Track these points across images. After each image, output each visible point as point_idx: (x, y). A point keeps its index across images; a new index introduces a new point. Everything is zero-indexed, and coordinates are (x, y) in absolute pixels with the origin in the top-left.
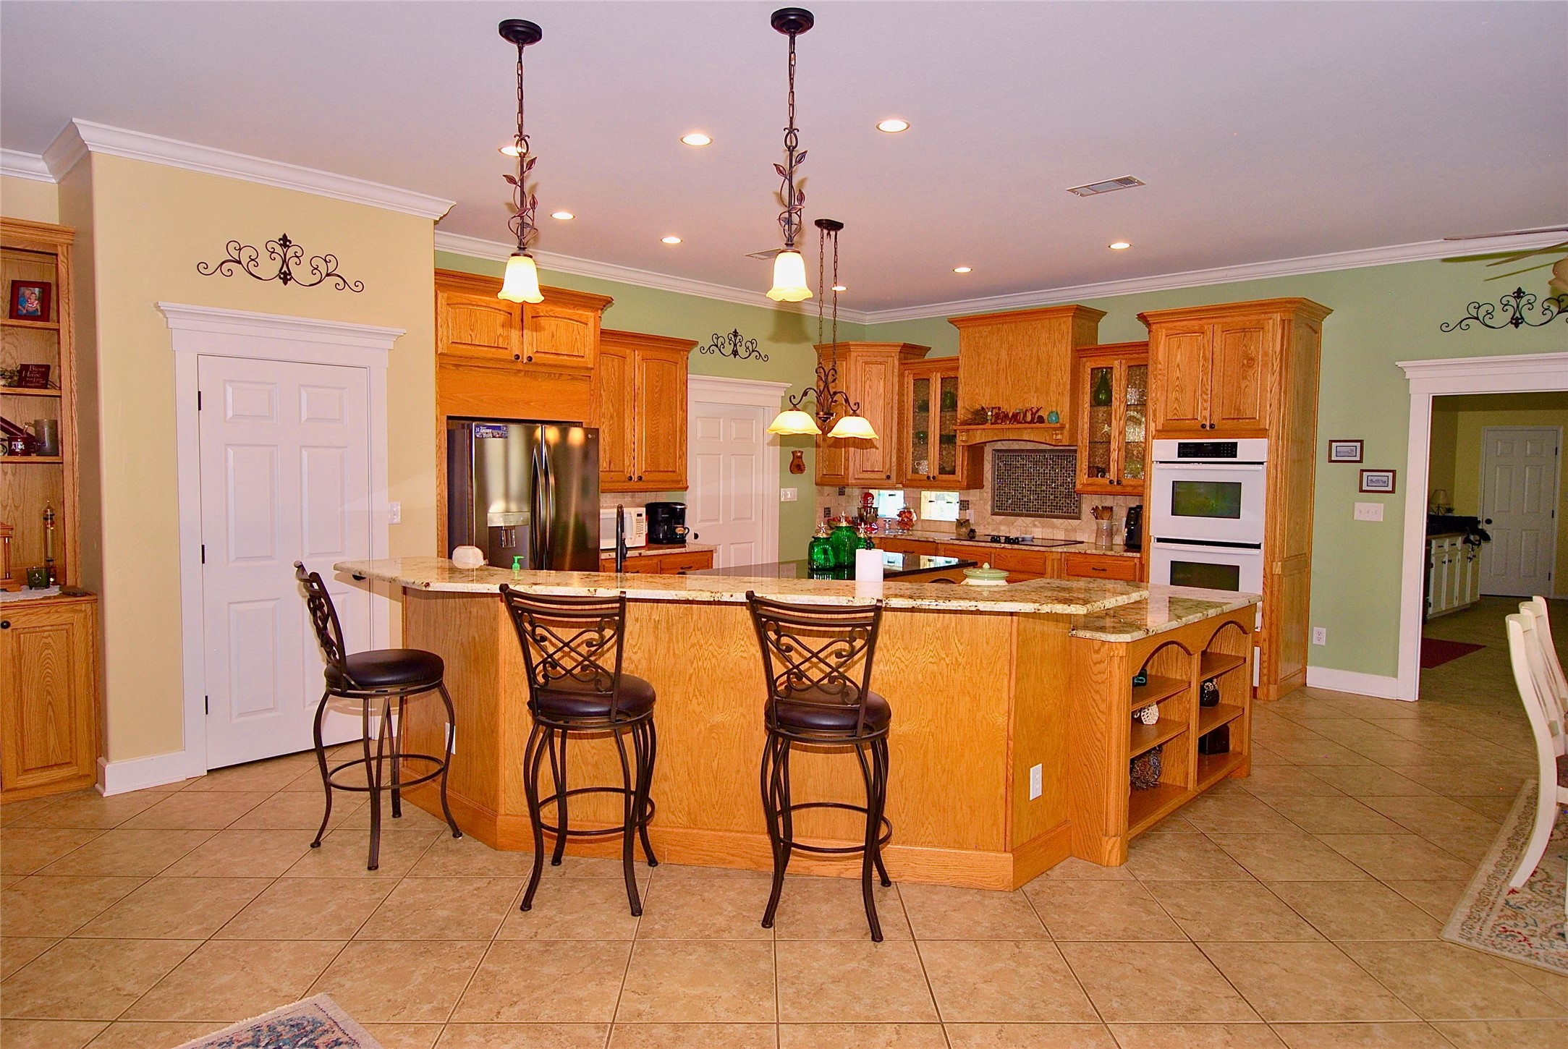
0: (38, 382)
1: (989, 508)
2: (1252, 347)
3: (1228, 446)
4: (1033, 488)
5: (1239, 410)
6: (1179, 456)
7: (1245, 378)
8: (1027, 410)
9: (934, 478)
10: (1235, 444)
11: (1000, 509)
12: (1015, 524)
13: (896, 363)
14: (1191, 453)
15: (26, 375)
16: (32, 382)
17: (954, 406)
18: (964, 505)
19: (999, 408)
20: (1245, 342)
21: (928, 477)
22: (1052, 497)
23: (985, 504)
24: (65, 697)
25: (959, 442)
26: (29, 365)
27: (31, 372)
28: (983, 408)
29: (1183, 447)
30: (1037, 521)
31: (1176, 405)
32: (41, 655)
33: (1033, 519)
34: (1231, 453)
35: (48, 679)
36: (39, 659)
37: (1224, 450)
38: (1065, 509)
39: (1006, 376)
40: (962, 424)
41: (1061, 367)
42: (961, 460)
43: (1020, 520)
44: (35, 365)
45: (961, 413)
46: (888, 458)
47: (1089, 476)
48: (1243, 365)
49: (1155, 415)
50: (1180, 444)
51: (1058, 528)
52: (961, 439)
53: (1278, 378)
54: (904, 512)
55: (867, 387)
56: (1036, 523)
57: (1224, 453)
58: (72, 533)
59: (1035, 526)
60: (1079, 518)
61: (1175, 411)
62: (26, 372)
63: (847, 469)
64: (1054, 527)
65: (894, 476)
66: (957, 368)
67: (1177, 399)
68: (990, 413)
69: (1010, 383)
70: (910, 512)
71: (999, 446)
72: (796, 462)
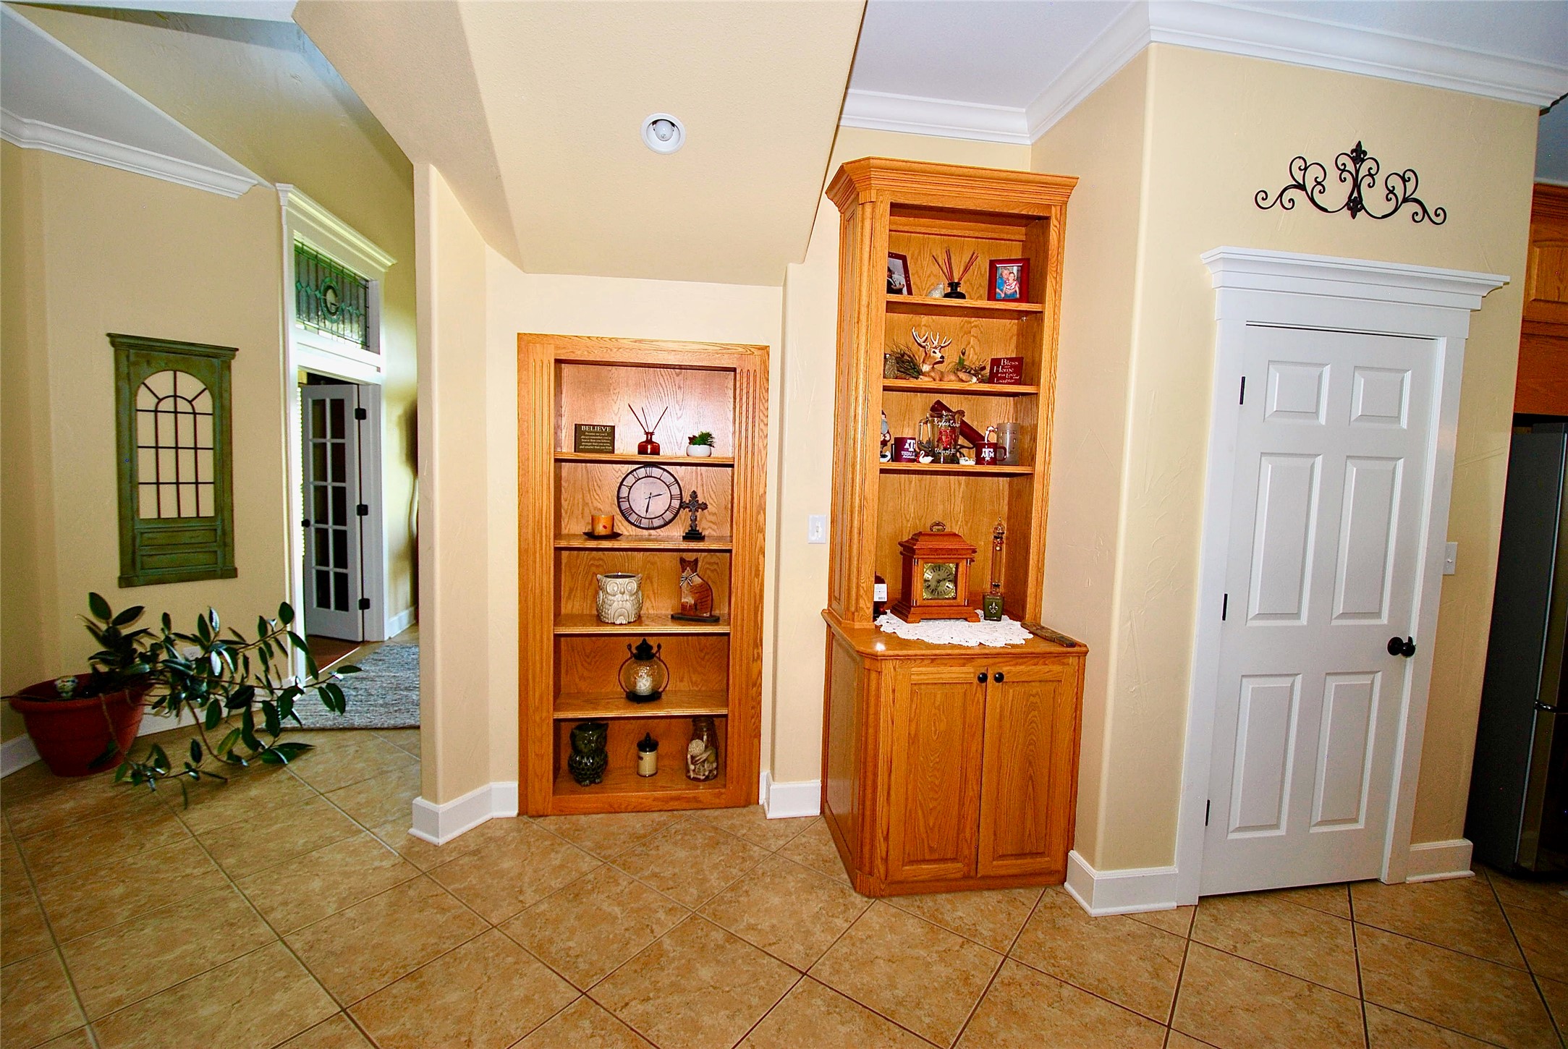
0: (1011, 378)
15: (997, 371)
16: (1004, 378)
24: (1045, 771)
26: (1000, 359)
27: (1003, 367)
32: (1027, 717)
35: (1031, 747)
36: (1025, 721)
44: (1007, 359)
58: (1036, 559)
62: (998, 367)
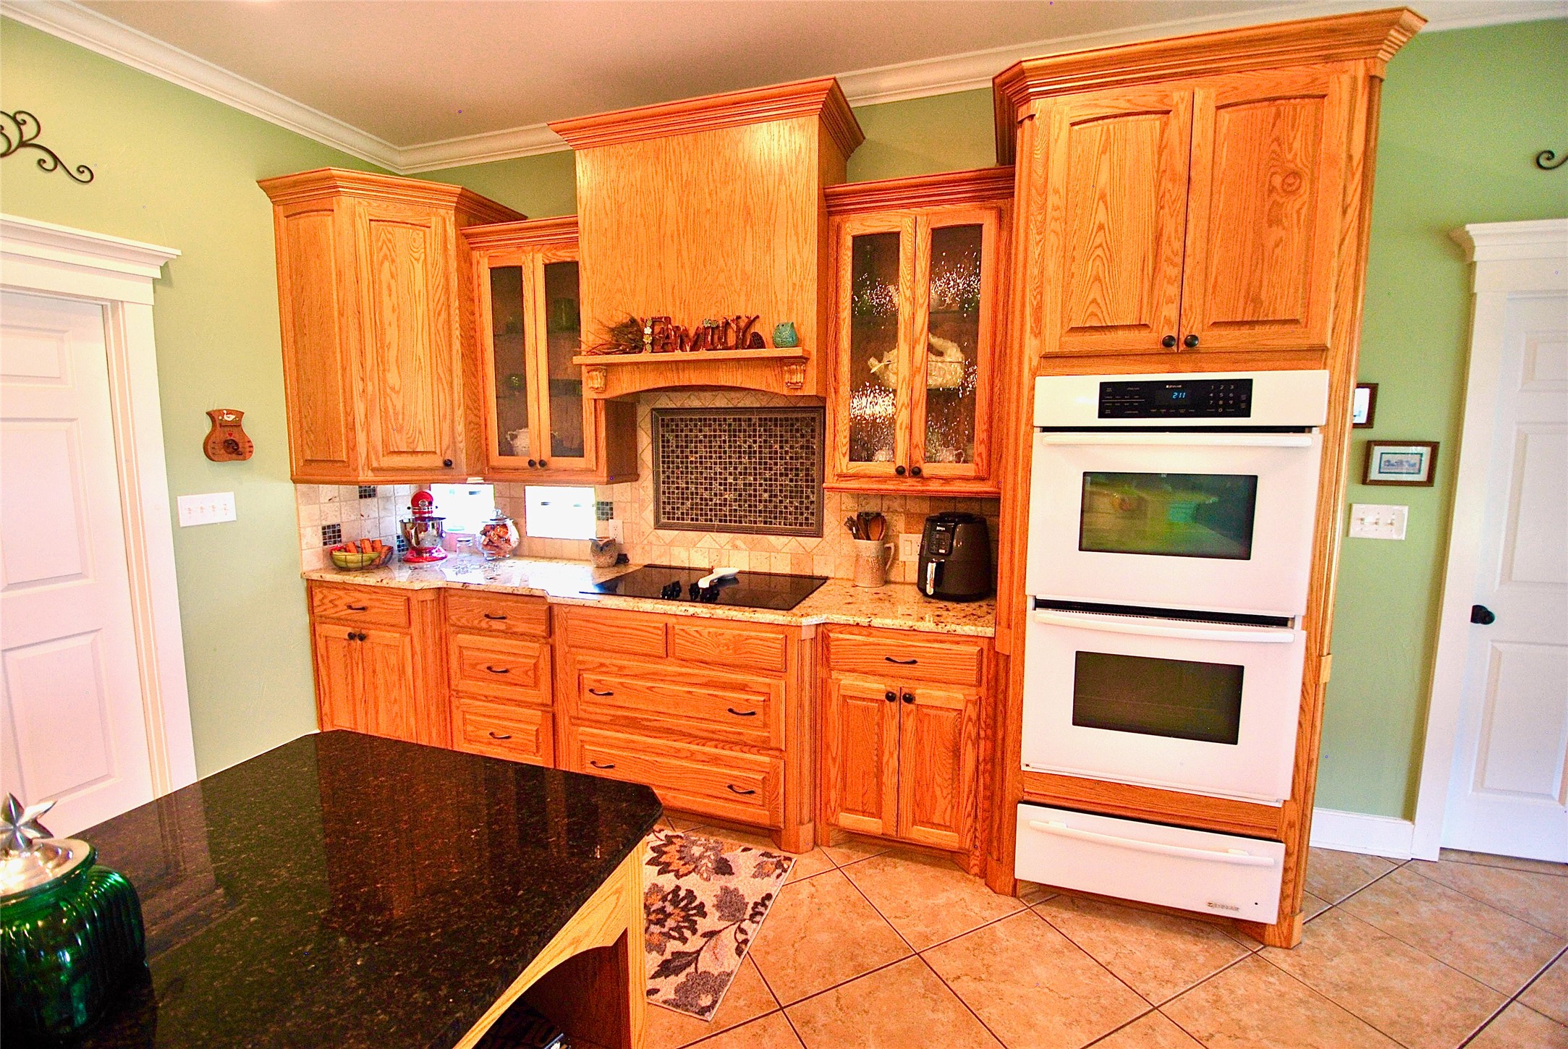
1: (649, 515)
2: (1297, 145)
3: (1227, 391)
4: (730, 480)
5: (1256, 301)
6: (1101, 415)
7: (1272, 222)
8: (727, 324)
9: (542, 463)
10: (1249, 383)
11: (667, 517)
12: (699, 545)
13: (451, 231)
14: (1131, 407)
17: (574, 325)
18: (606, 511)
19: (668, 320)
20: (1276, 132)
21: (531, 463)
22: (766, 495)
23: (642, 508)
25: (588, 394)
28: (633, 321)
29: (1113, 395)
30: (740, 539)
31: (1095, 293)
33: (732, 535)
34: (1236, 405)
37: (1216, 398)
38: (791, 518)
39: (679, 252)
40: (592, 352)
41: (796, 227)
42: (593, 428)
43: (709, 539)
45: (590, 332)
46: (446, 426)
47: (851, 460)
48: (1272, 190)
49: (1038, 320)
50: (1103, 386)
51: (779, 552)
52: (592, 386)
53: (1355, 224)
54: (493, 527)
55: (385, 275)
56: (739, 543)
57: (1216, 406)
59: (736, 547)
60: (819, 534)
61: (1093, 308)
63: (352, 448)
64: (772, 549)
65: (462, 460)
66: (573, 243)
67: (1097, 279)
68: (648, 331)
69: (687, 265)
70: (505, 526)
71: (664, 402)
72: (222, 435)
